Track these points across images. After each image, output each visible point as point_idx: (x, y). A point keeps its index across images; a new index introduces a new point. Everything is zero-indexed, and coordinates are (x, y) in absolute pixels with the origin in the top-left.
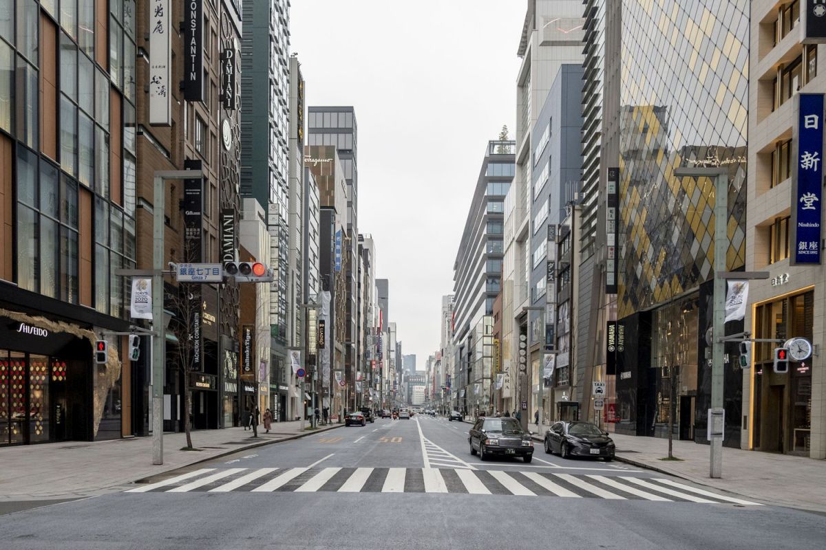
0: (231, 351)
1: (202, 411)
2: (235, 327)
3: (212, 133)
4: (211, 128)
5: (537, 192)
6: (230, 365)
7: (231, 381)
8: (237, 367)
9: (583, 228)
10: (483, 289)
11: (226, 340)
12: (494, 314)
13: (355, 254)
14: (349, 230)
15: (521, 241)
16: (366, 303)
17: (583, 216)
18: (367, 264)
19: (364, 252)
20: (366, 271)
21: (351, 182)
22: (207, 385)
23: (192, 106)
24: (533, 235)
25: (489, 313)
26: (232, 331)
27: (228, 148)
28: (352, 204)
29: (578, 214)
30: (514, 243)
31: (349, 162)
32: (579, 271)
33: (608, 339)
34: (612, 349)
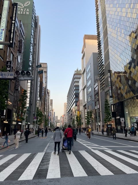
0: (15, 113)
1: (5, 130)
2: (17, 106)
3: (15, 58)
4: (15, 56)
5: (88, 79)
6: (15, 116)
7: (15, 121)
8: (17, 117)
9: (100, 84)
10: (74, 100)
11: (14, 110)
12: (77, 105)
13: (46, 93)
14: (46, 88)
15: (84, 89)
16: (48, 104)
17: (100, 82)
18: (49, 96)
19: (48, 93)
20: (49, 97)
21: (46, 78)
22: (7, 122)
23: (10, 49)
24: (87, 88)
25: (76, 105)
26: (16, 107)
27: (19, 62)
28: (46, 82)
29: (99, 82)
30: (82, 90)
31: (46, 74)
32: (100, 94)
33: (112, 109)
34: (113, 111)
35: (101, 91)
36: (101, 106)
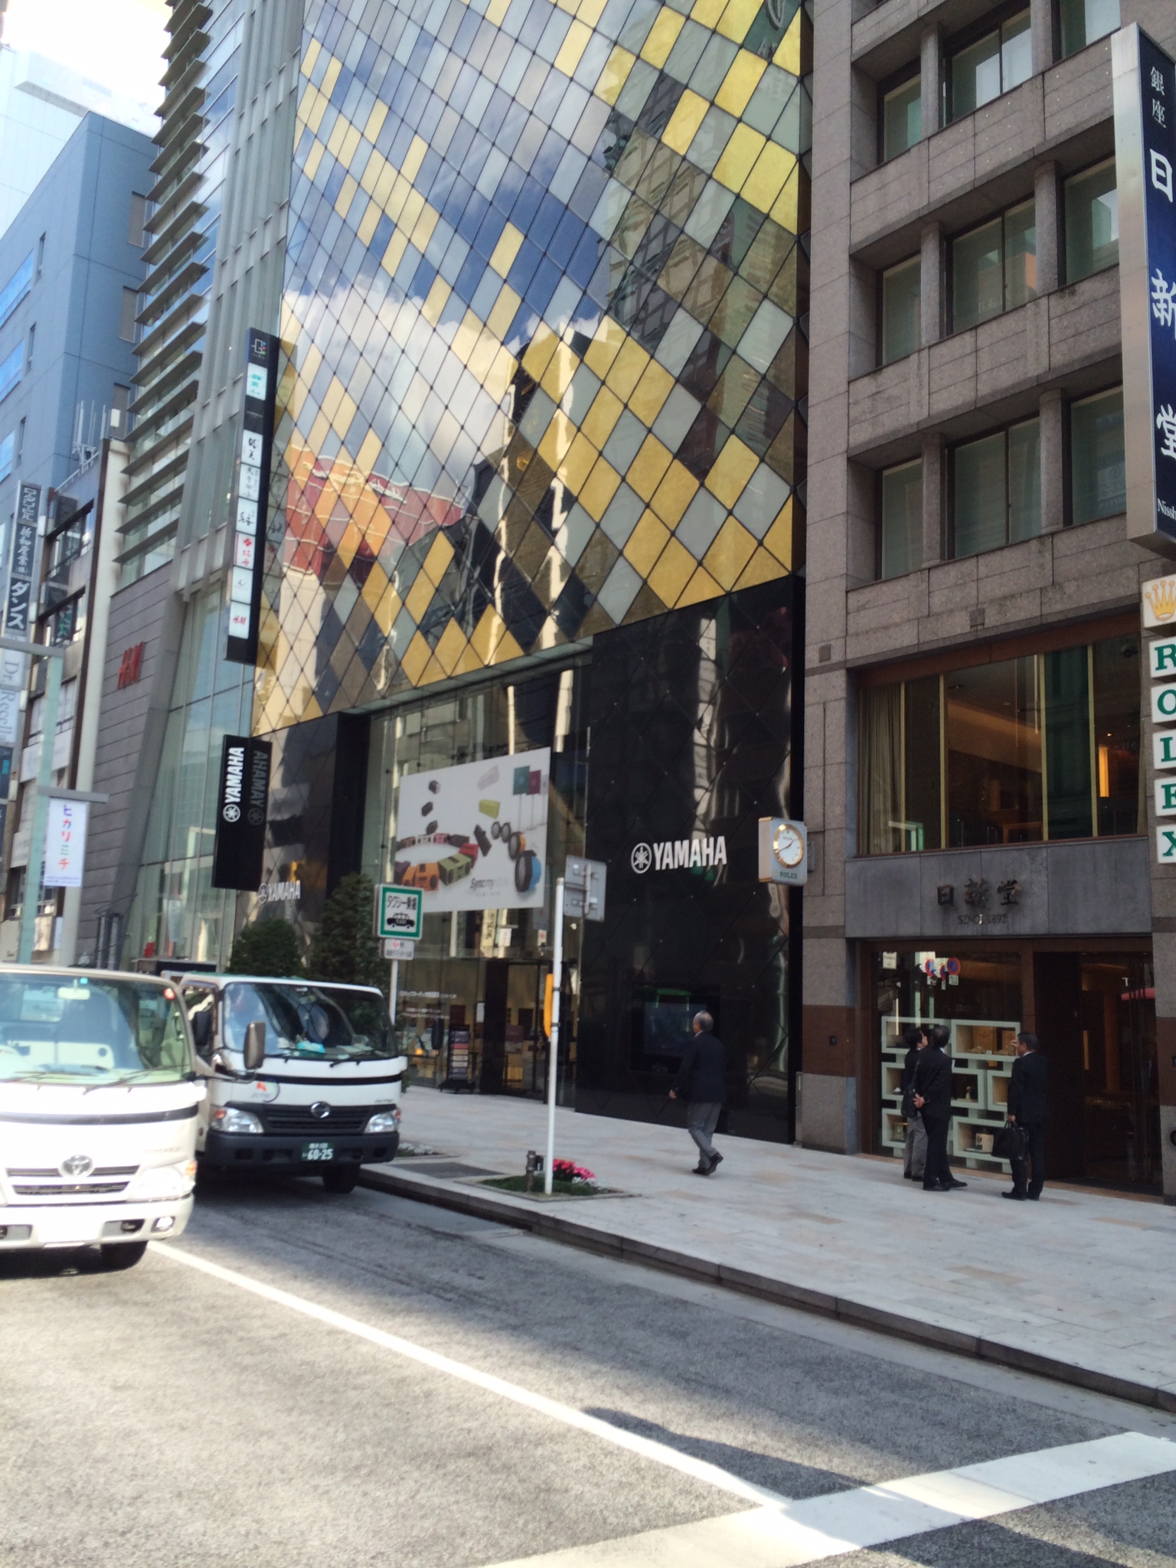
17: (130, 471)
29: (115, 465)
32: (112, 612)
33: (223, 786)
34: (232, 814)
35: (119, 575)
36: (100, 747)
